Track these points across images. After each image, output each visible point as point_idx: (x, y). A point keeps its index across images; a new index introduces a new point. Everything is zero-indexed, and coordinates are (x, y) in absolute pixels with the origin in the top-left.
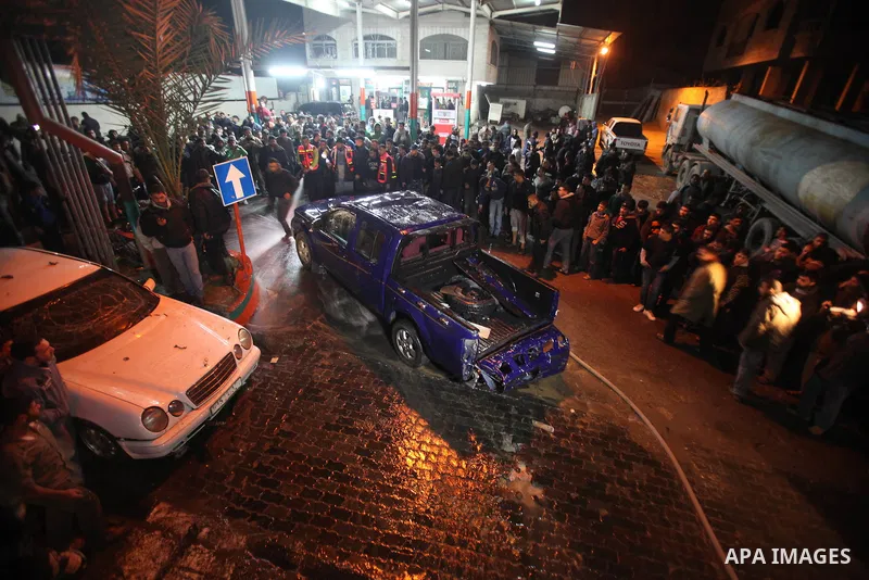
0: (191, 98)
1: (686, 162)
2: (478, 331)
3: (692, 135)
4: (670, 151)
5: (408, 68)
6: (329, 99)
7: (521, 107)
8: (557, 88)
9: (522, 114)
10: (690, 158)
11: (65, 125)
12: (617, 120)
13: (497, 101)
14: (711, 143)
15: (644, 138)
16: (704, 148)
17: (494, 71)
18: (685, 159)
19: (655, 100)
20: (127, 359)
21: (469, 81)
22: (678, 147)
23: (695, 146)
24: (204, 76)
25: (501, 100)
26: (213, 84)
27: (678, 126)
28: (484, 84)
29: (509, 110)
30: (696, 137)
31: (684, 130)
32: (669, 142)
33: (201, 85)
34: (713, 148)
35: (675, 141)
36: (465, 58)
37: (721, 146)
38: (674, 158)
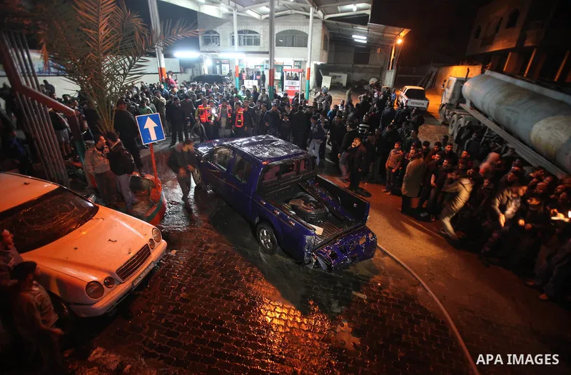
0: (122, 72)
1: (455, 116)
2: (315, 230)
3: (459, 98)
4: (444, 108)
5: (268, 53)
6: (214, 73)
7: (344, 79)
8: (368, 66)
9: (344, 83)
10: (458, 113)
11: (37, 91)
12: (408, 87)
13: (328, 75)
14: (472, 103)
15: (427, 100)
16: (467, 106)
17: (325, 54)
18: (454, 113)
19: (434, 74)
20: (76, 248)
21: (309, 61)
22: (449, 106)
23: (461, 105)
24: (131, 57)
25: (330, 74)
26: (137, 63)
27: (449, 92)
28: (319, 63)
29: (336, 80)
30: (461, 99)
31: (453, 94)
32: (444, 102)
33: (128, 63)
34: (473, 106)
35: (447, 101)
36: (306, 46)
37: (479, 105)
38: (447, 113)
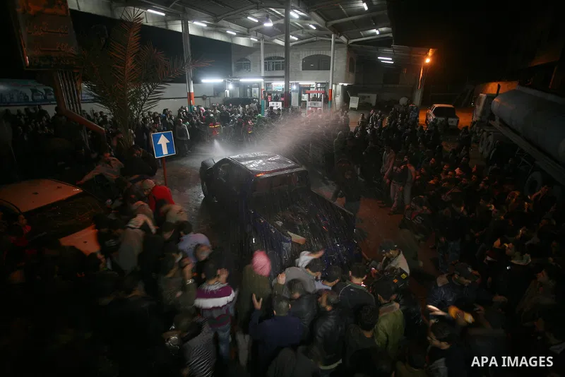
0: (143, 98)
1: (485, 133)
3: (489, 115)
4: (475, 126)
6: (244, 96)
7: (373, 99)
8: (398, 86)
9: (374, 103)
10: (487, 130)
12: (437, 106)
13: (357, 96)
14: (501, 120)
15: (456, 117)
16: (496, 123)
17: (352, 76)
18: (484, 131)
21: (330, 84)
22: (479, 123)
23: (491, 122)
24: (150, 86)
25: (359, 94)
26: (155, 90)
27: (480, 108)
28: (346, 84)
29: (366, 100)
30: (492, 116)
31: (483, 112)
32: (475, 119)
33: (148, 91)
34: (503, 123)
35: (478, 119)
36: (329, 69)
37: (508, 122)
38: (477, 131)
